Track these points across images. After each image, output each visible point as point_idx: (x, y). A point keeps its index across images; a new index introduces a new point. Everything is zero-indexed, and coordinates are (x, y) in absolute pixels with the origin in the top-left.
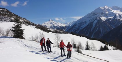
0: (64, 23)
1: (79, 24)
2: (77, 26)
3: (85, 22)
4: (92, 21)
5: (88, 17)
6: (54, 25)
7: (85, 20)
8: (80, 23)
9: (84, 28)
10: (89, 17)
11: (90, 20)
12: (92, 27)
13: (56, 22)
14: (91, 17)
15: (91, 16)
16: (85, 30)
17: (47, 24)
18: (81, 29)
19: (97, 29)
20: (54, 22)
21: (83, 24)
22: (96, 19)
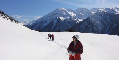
1: (40, 23)
2: (38, 25)
3: (46, 21)
4: (53, 20)
5: (48, 17)
7: (46, 20)
8: (41, 22)
9: (45, 27)
10: (50, 17)
11: (50, 20)
14: (51, 17)
16: (46, 28)
18: (42, 27)
19: (58, 28)
21: (44, 23)
22: (56, 18)
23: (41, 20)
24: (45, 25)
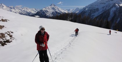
0: (67, 10)
1: (89, 11)
3: (97, 10)
4: (107, 9)
5: (101, 3)
6: (56, 11)
7: (97, 7)
8: (91, 11)
10: (103, 3)
11: (103, 7)
12: (109, 16)
13: (58, 8)
14: (105, 4)
15: (105, 2)
16: (98, 19)
17: (49, 9)
18: (91, 17)
20: (56, 7)
21: (95, 12)
23: (90, 8)
24: (96, 14)
